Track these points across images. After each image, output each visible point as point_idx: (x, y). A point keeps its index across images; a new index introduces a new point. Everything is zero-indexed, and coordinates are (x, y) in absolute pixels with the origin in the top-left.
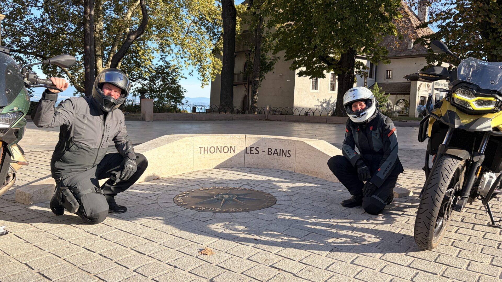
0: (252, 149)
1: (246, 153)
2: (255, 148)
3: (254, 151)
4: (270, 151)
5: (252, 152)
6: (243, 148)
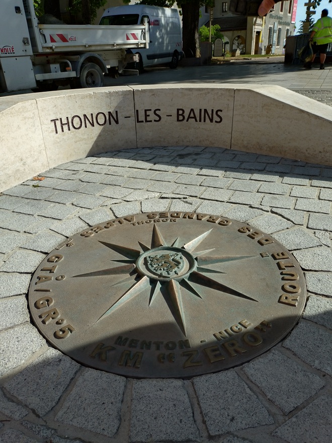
0: (148, 113)
1: (138, 121)
2: (153, 111)
3: (152, 117)
4: (181, 115)
5: (148, 119)
6: (132, 113)
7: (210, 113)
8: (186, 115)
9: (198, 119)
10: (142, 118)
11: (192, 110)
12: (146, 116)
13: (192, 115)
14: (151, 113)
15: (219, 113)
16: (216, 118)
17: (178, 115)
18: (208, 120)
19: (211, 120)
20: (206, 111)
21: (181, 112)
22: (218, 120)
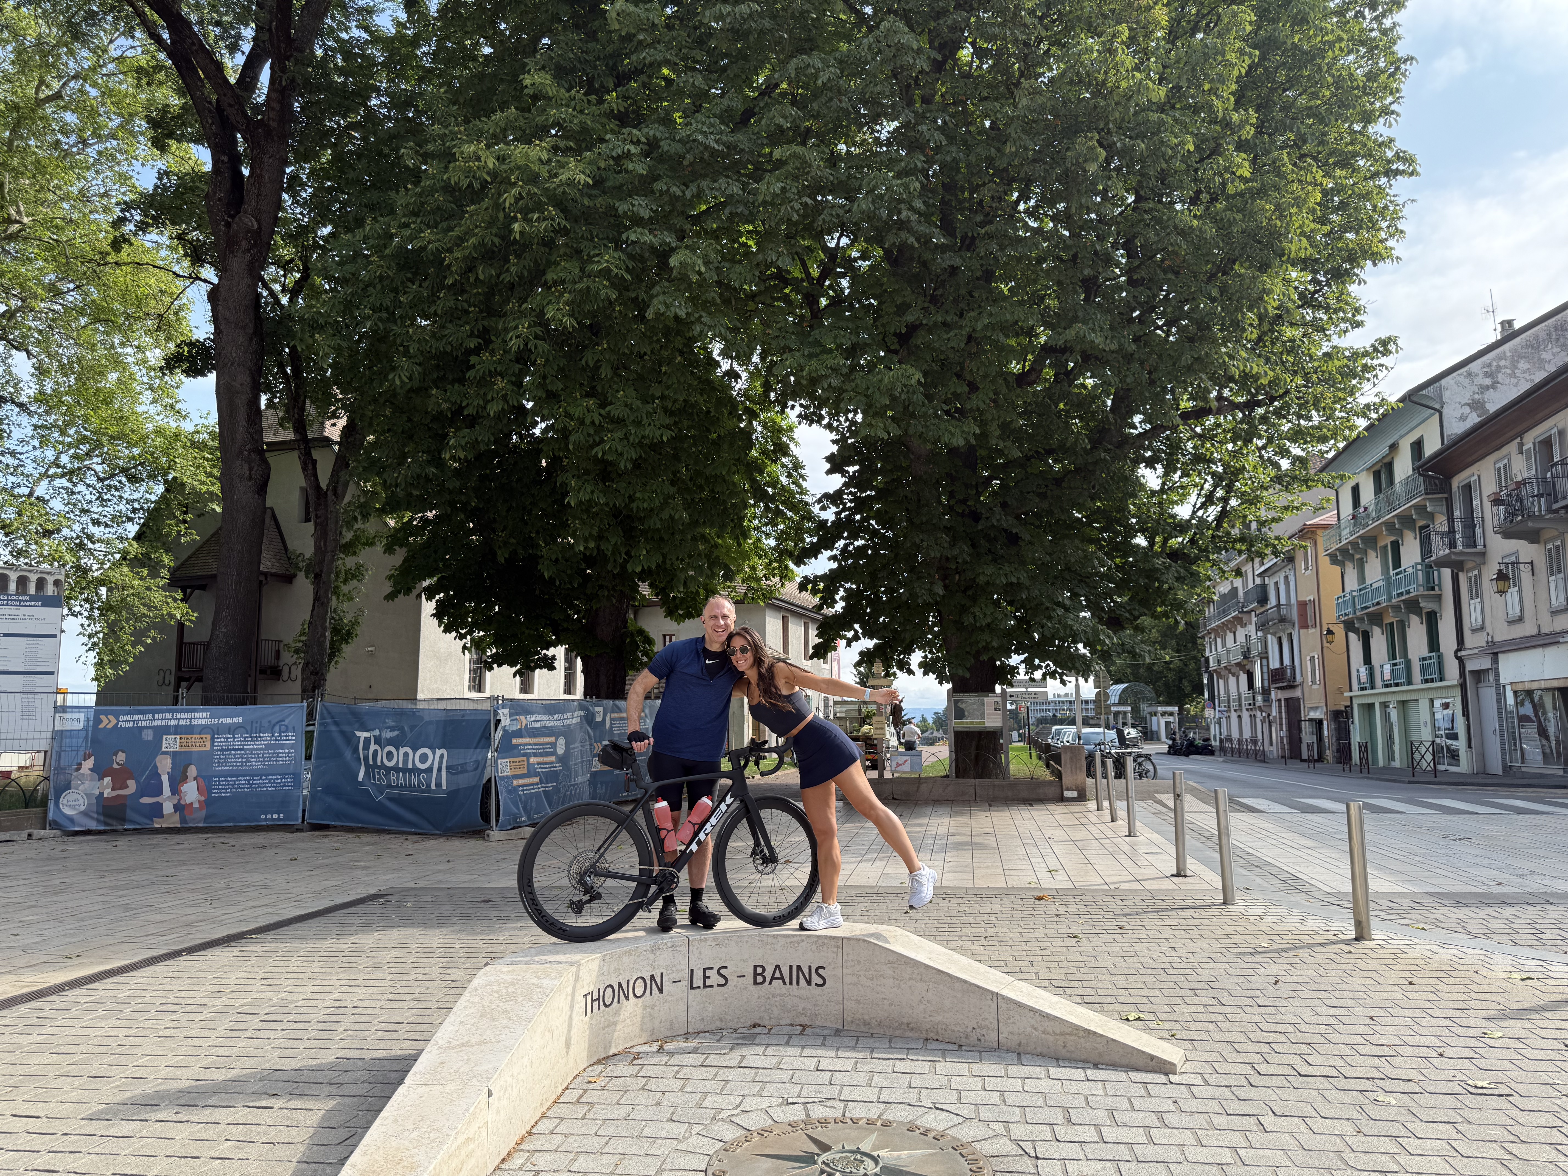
0: (709, 973)
1: (692, 988)
2: (715, 970)
3: (714, 979)
4: (761, 974)
5: (708, 982)
6: (685, 974)
7: (806, 971)
8: (768, 975)
9: (787, 980)
10: (698, 982)
11: (778, 967)
12: (705, 977)
13: (778, 975)
14: (711, 973)
15: (821, 971)
16: (816, 979)
17: (756, 974)
18: (802, 981)
19: (809, 983)
20: (799, 968)
21: (759, 970)
22: (820, 982)
